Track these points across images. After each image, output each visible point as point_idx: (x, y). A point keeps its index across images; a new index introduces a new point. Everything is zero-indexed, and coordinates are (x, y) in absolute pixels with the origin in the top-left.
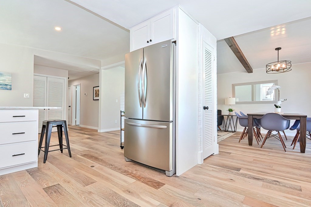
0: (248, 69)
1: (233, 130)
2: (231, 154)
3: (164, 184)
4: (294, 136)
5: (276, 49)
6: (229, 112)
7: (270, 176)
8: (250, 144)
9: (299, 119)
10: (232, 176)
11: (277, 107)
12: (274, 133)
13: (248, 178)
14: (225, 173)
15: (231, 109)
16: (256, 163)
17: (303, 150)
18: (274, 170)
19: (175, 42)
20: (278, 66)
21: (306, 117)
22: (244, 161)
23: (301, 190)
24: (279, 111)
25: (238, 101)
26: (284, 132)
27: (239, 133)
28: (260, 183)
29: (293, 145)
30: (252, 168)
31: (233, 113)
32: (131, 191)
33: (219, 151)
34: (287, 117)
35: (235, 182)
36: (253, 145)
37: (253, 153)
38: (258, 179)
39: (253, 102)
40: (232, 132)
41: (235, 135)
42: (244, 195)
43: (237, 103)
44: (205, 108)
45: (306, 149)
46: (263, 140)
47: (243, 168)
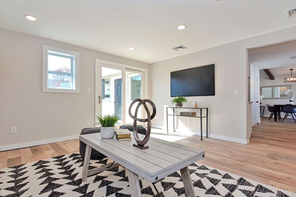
11: (291, 101)
20: (292, 79)
24: (292, 103)
25: (264, 97)
39: (273, 98)
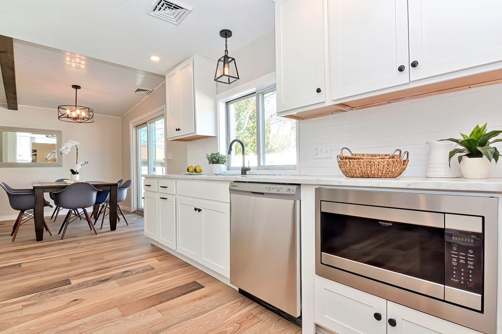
2: (23, 266)
5: (73, 87)
7: (114, 270)
11: (74, 173)
13: (93, 285)
14: (54, 298)
16: (79, 262)
17: (113, 228)
18: (108, 261)
23: (153, 268)
28: (113, 283)
35: (84, 300)
36: (43, 238)
38: (106, 280)
42: (115, 307)
47: (71, 277)
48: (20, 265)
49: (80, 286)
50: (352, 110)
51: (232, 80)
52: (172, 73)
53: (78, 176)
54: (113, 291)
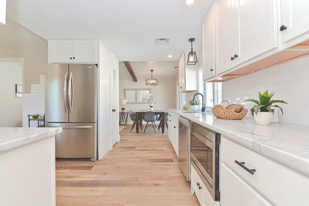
0: (135, 79)
1: (125, 124)
2: (128, 140)
3: (94, 166)
4: (159, 124)
5: (151, 71)
6: (122, 110)
7: (150, 147)
8: (137, 132)
9: (161, 114)
10: (132, 152)
11: (151, 107)
12: (150, 123)
13: (140, 151)
14: (128, 151)
15: (123, 108)
16: (142, 142)
17: (163, 132)
18: (151, 144)
19: (97, 65)
20: (152, 81)
21: (164, 113)
22: (136, 143)
23: (163, 150)
25: (128, 102)
26: (154, 122)
27: (129, 125)
28: (146, 152)
29: (159, 130)
30: (141, 145)
31: (125, 111)
32: (71, 176)
33: (120, 140)
34: (156, 113)
35: (134, 154)
36: (139, 132)
37: (140, 137)
39: (136, 102)
40: (124, 125)
41: (127, 127)
42: (140, 159)
43: (127, 103)
44: (113, 110)
45: (164, 131)
46: (144, 129)
47: (136, 146)
48: (127, 140)
49: (137, 150)
50: (241, 76)
51: (196, 63)
52: (180, 61)
53: (152, 108)
54: (145, 154)
